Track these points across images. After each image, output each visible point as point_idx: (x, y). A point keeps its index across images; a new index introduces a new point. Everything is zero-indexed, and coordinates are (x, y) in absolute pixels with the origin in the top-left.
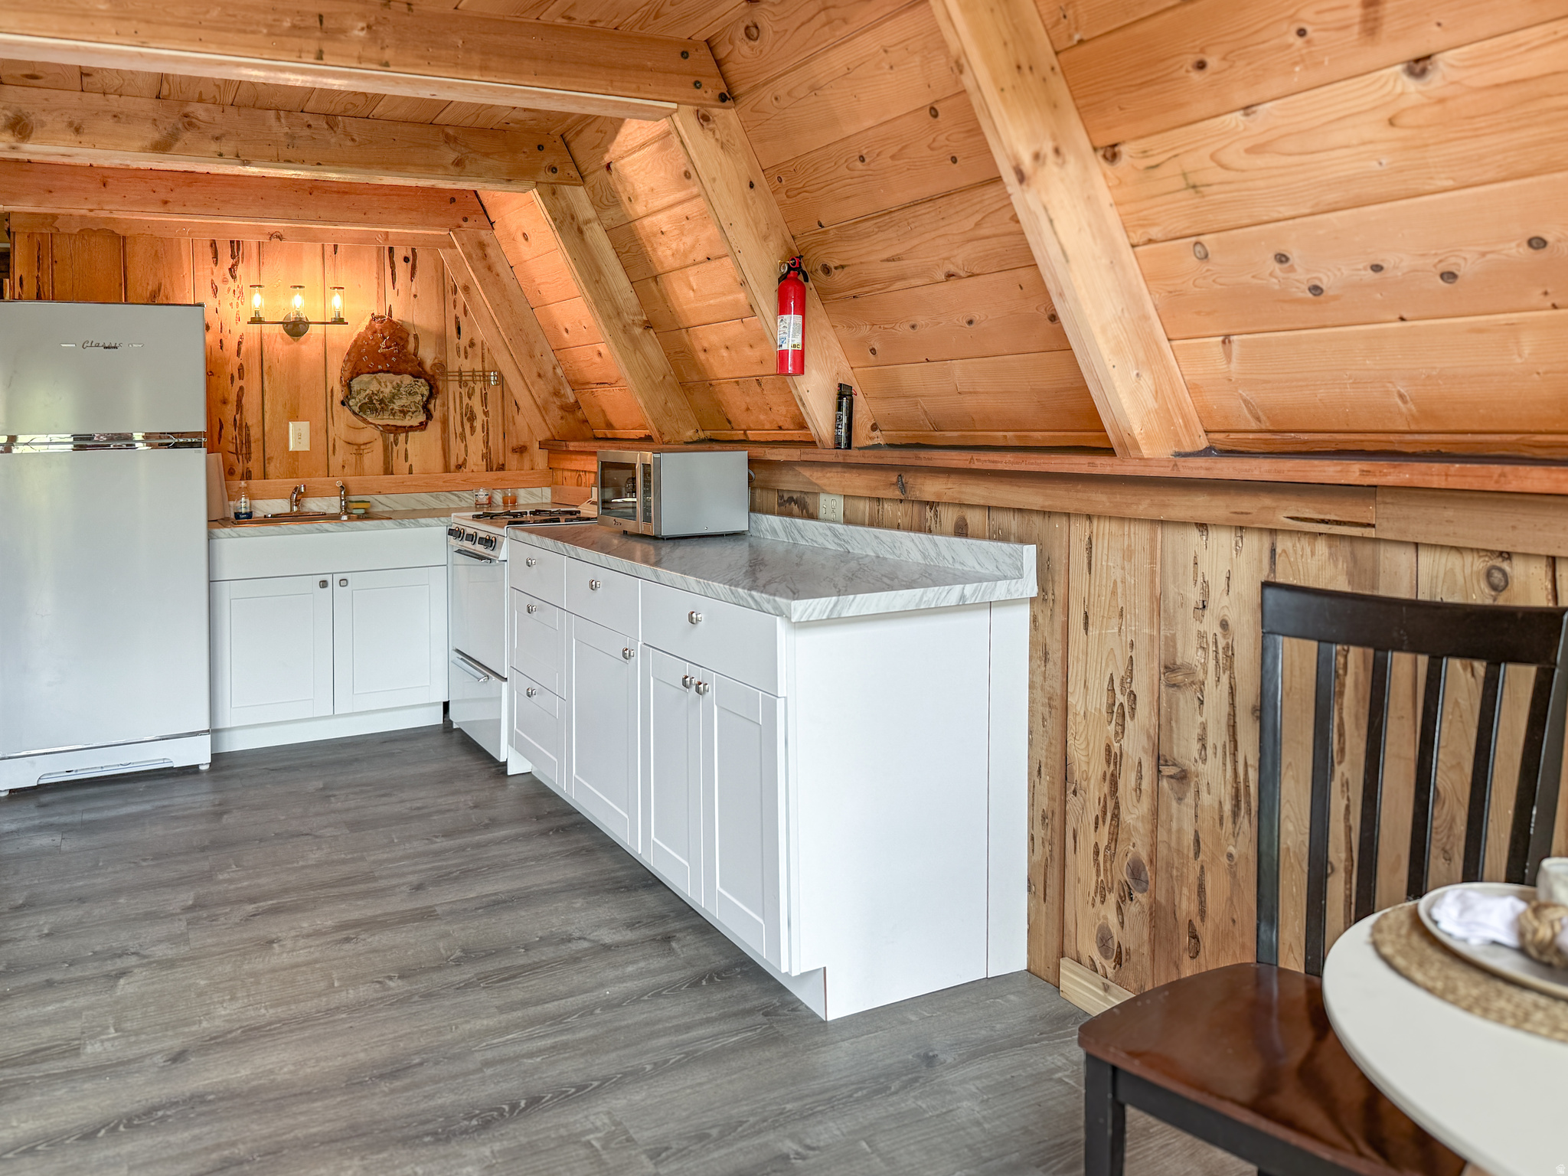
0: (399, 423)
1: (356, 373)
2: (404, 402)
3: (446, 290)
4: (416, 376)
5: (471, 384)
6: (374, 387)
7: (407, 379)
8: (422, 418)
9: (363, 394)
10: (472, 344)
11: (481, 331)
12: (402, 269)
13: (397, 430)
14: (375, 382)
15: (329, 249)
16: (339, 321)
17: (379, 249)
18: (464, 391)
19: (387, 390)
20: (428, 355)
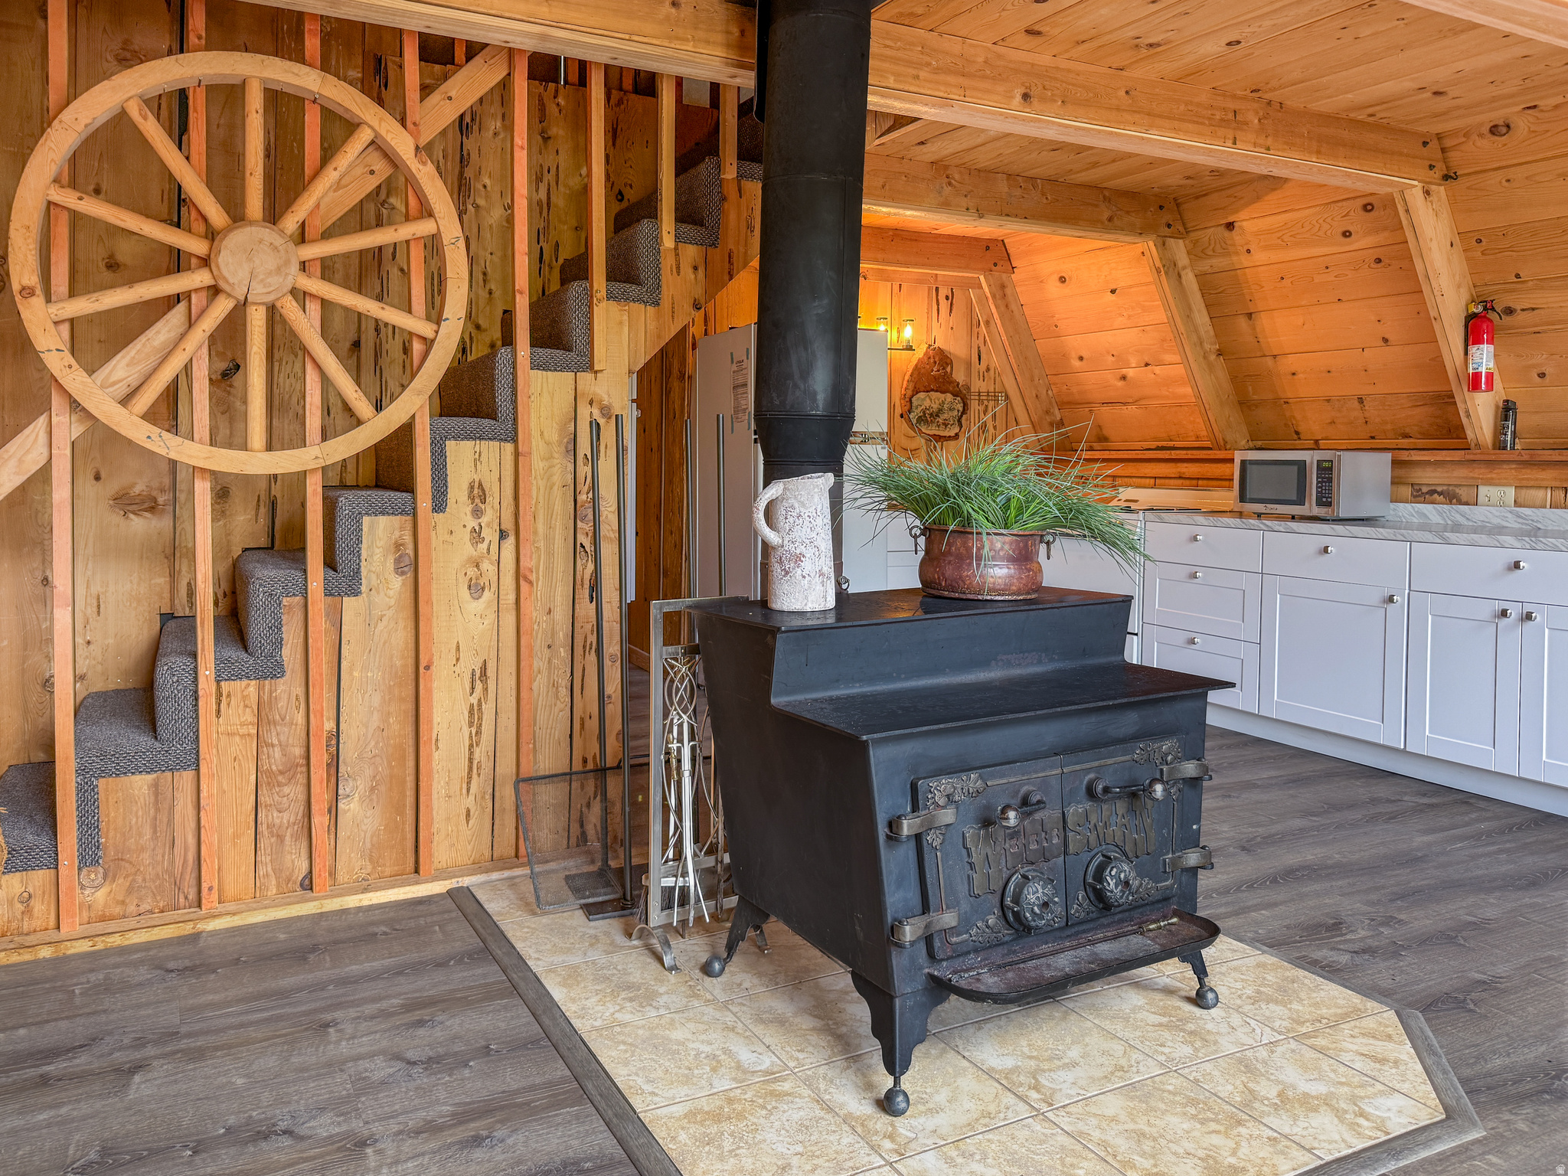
0: (942, 434)
1: (916, 392)
2: (946, 416)
3: (973, 324)
4: (955, 395)
5: (986, 402)
6: (927, 403)
7: (949, 397)
8: (957, 430)
9: (920, 409)
10: (988, 370)
11: (994, 360)
12: (944, 305)
13: (939, 438)
14: (928, 399)
15: (896, 288)
16: (910, 348)
17: (930, 289)
18: (982, 408)
19: (935, 406)
20: (959, 376)
